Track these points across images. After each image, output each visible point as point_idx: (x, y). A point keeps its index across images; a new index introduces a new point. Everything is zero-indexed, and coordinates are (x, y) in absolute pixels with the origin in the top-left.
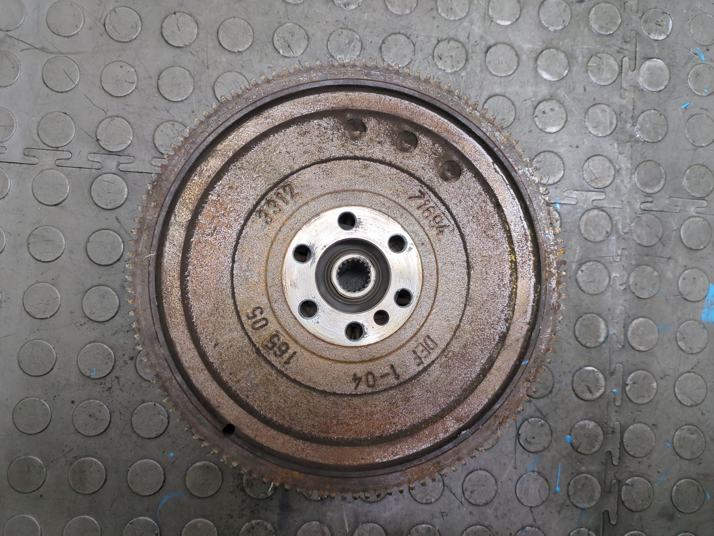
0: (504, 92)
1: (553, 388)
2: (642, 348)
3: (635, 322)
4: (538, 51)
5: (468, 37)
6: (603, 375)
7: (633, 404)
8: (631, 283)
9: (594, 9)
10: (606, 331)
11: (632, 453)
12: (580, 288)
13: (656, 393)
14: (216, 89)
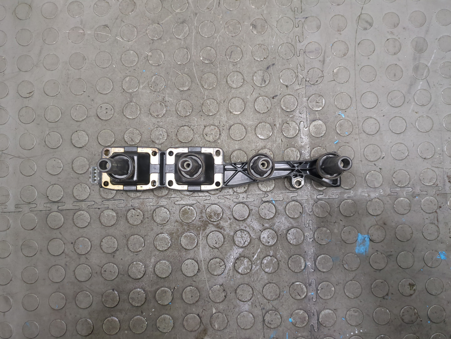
0: (240, 147)
1: (280, 295)
2: (324, 270)
3: (319, 257)
4: (256, 125)
5: (219, 123)
6: (305, 286)
7: (323, 300)
8: (315, 237)
10: (305, 263)
11: (324, 325)
12: (289, 242)
13: (334, 293)
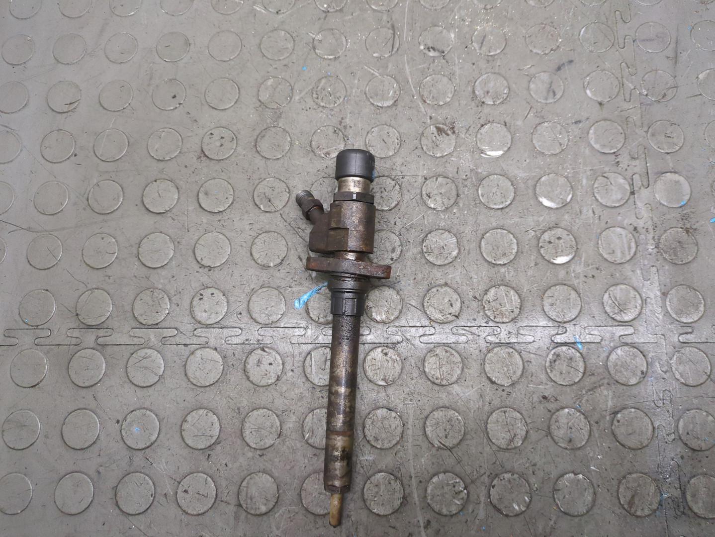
0: (502, 224)
4: (536, 179)
5: (457, 173)
8: (681, 432)
9: (593, 128)
12: (619, 442)
14: (196, 252)
